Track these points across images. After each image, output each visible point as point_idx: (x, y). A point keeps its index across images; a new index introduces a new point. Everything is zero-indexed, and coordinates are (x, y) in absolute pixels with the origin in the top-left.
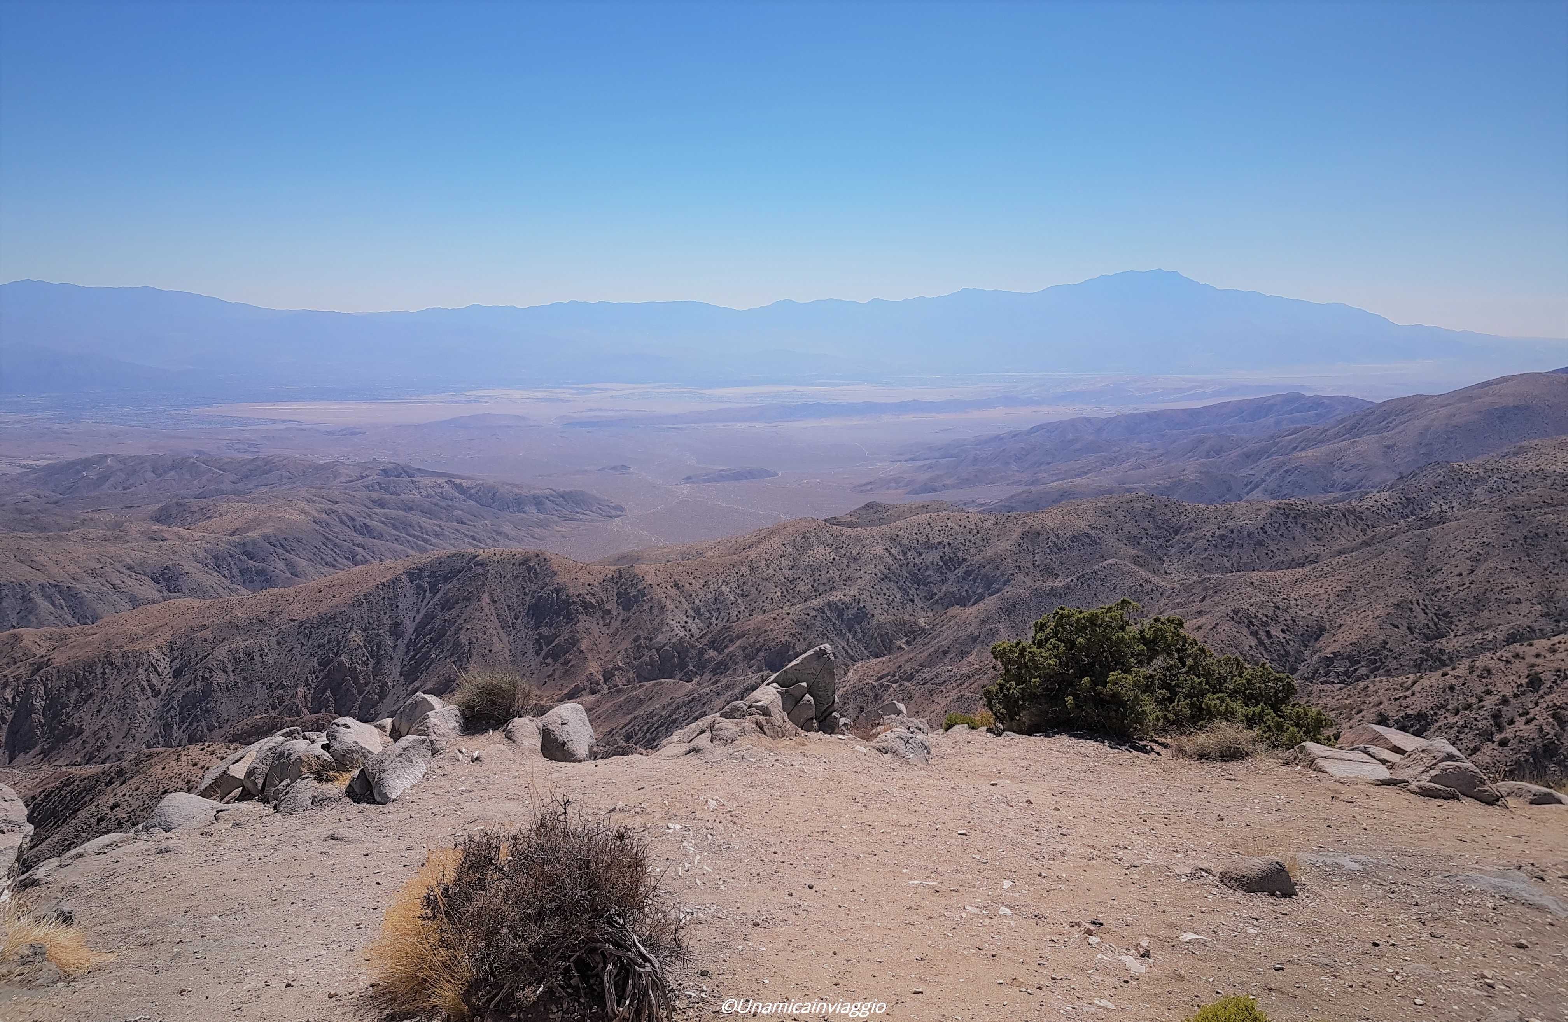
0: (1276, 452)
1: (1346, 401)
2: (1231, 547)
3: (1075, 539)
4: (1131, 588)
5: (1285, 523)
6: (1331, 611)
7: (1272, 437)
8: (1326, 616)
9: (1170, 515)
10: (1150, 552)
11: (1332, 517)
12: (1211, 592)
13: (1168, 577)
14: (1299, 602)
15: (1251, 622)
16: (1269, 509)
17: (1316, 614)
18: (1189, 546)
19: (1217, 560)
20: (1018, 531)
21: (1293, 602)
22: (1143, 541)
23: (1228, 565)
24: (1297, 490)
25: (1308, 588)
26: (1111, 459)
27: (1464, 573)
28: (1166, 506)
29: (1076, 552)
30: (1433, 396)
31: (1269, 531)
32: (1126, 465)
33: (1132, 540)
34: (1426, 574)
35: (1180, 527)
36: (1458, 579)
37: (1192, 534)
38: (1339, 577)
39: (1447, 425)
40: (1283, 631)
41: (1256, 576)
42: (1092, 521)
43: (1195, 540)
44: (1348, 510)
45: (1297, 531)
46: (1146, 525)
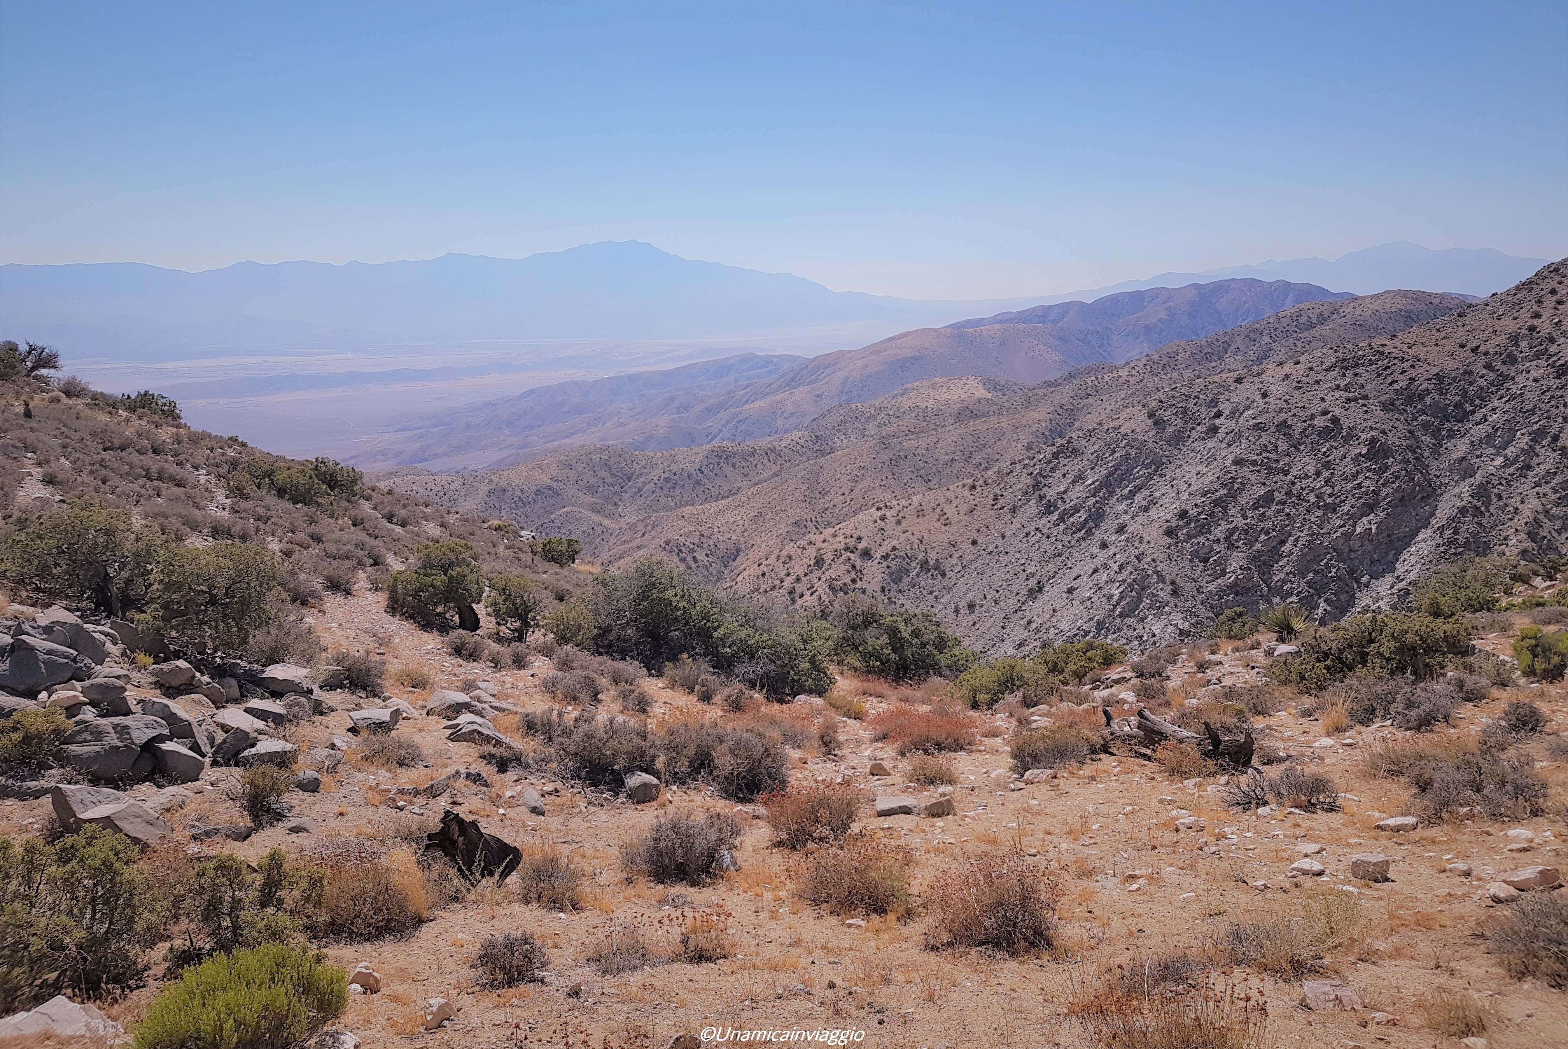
0: (732, 406)
1: (790, 358)
2: (674, 488)
3: (538, 492)
4: (584, 532)
5: (718, 464)
6: (746, 534)
7: (729, 393)
8: (742, 539)
9: (623, 464)
10: (606, 498)
11: (756, 456)
12: (649, 528)
13: (623, 519)
14: (721, 529)
15: (680, 551)
16: (705, 452)
17: (734, 538)
18: (640, 490)
19: (663, 500)
20: (484, 489)
21: (716, 530)
22: (601, 489)
23: (672, 504)
24: (748, 438)
25: (729, 516)
26: (596, 420)
27: (846, 493)
28: (620, 455)
29: (540, 504)
30: (852, 351)
31: (705, 472)
32: (609, 424)
33: (591, 489)
34: (818, 496)
35: (632, 474)
36: (841, 497)
37: (642, 479)
38: (751, 505)
39: (861, 375)
40: (707, 555)
41: (687, 510)
42: (555, 475)
43: (645, 484)
44: (769, 449)
45: (729, 470)
46: (603, 474)
